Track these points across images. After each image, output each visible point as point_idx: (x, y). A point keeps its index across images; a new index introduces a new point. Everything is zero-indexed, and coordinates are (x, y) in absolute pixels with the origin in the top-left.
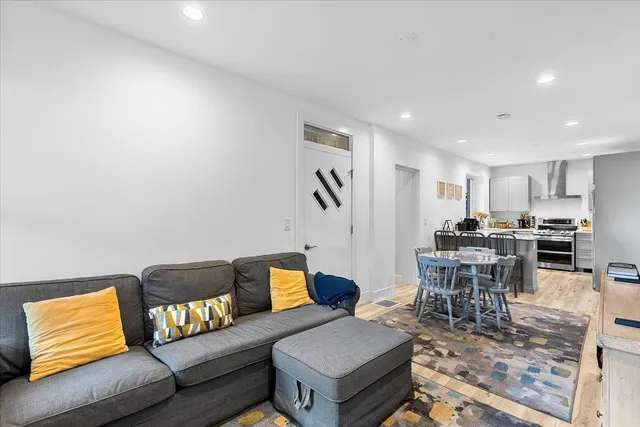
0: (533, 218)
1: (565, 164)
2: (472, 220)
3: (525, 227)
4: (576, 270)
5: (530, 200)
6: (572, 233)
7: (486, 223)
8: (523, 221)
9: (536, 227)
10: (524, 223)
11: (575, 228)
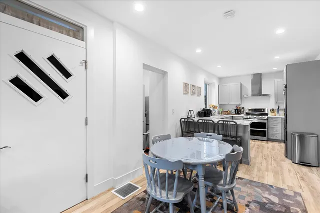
0: (243, 108)
2: (208, 110)
3: (239, 114)
4: (269, 140)
5: (241, 97)
6: (266, 117)
7: (217, 112)
8: (238, 110)
9: (245, 113)
11: (267, 114)
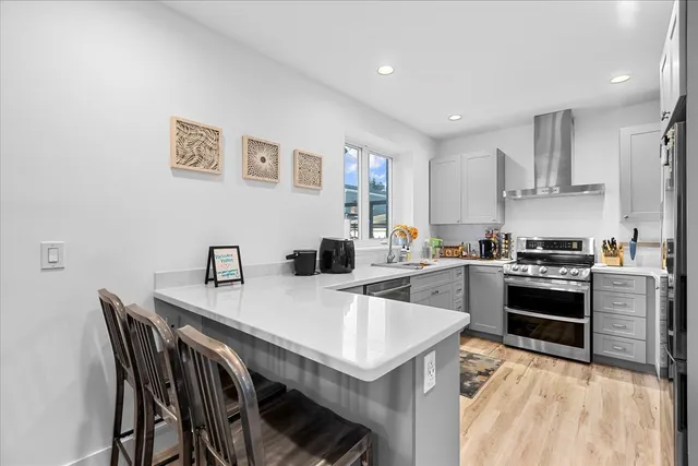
0: (507, 237)
1: (569, 117)
3: (491, 256)
4: (593, 359)
5: (502, 202)
6: (585, 273)
8: (488, 244)
9: (513, 256)
10: (489, 249)
11: (589, 261)
